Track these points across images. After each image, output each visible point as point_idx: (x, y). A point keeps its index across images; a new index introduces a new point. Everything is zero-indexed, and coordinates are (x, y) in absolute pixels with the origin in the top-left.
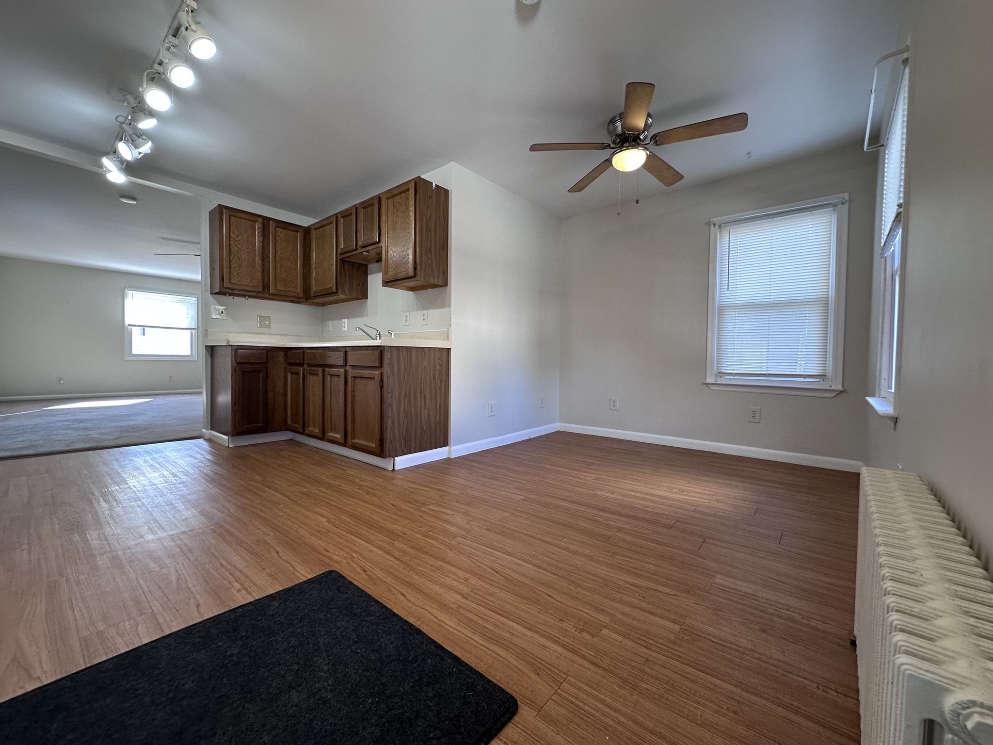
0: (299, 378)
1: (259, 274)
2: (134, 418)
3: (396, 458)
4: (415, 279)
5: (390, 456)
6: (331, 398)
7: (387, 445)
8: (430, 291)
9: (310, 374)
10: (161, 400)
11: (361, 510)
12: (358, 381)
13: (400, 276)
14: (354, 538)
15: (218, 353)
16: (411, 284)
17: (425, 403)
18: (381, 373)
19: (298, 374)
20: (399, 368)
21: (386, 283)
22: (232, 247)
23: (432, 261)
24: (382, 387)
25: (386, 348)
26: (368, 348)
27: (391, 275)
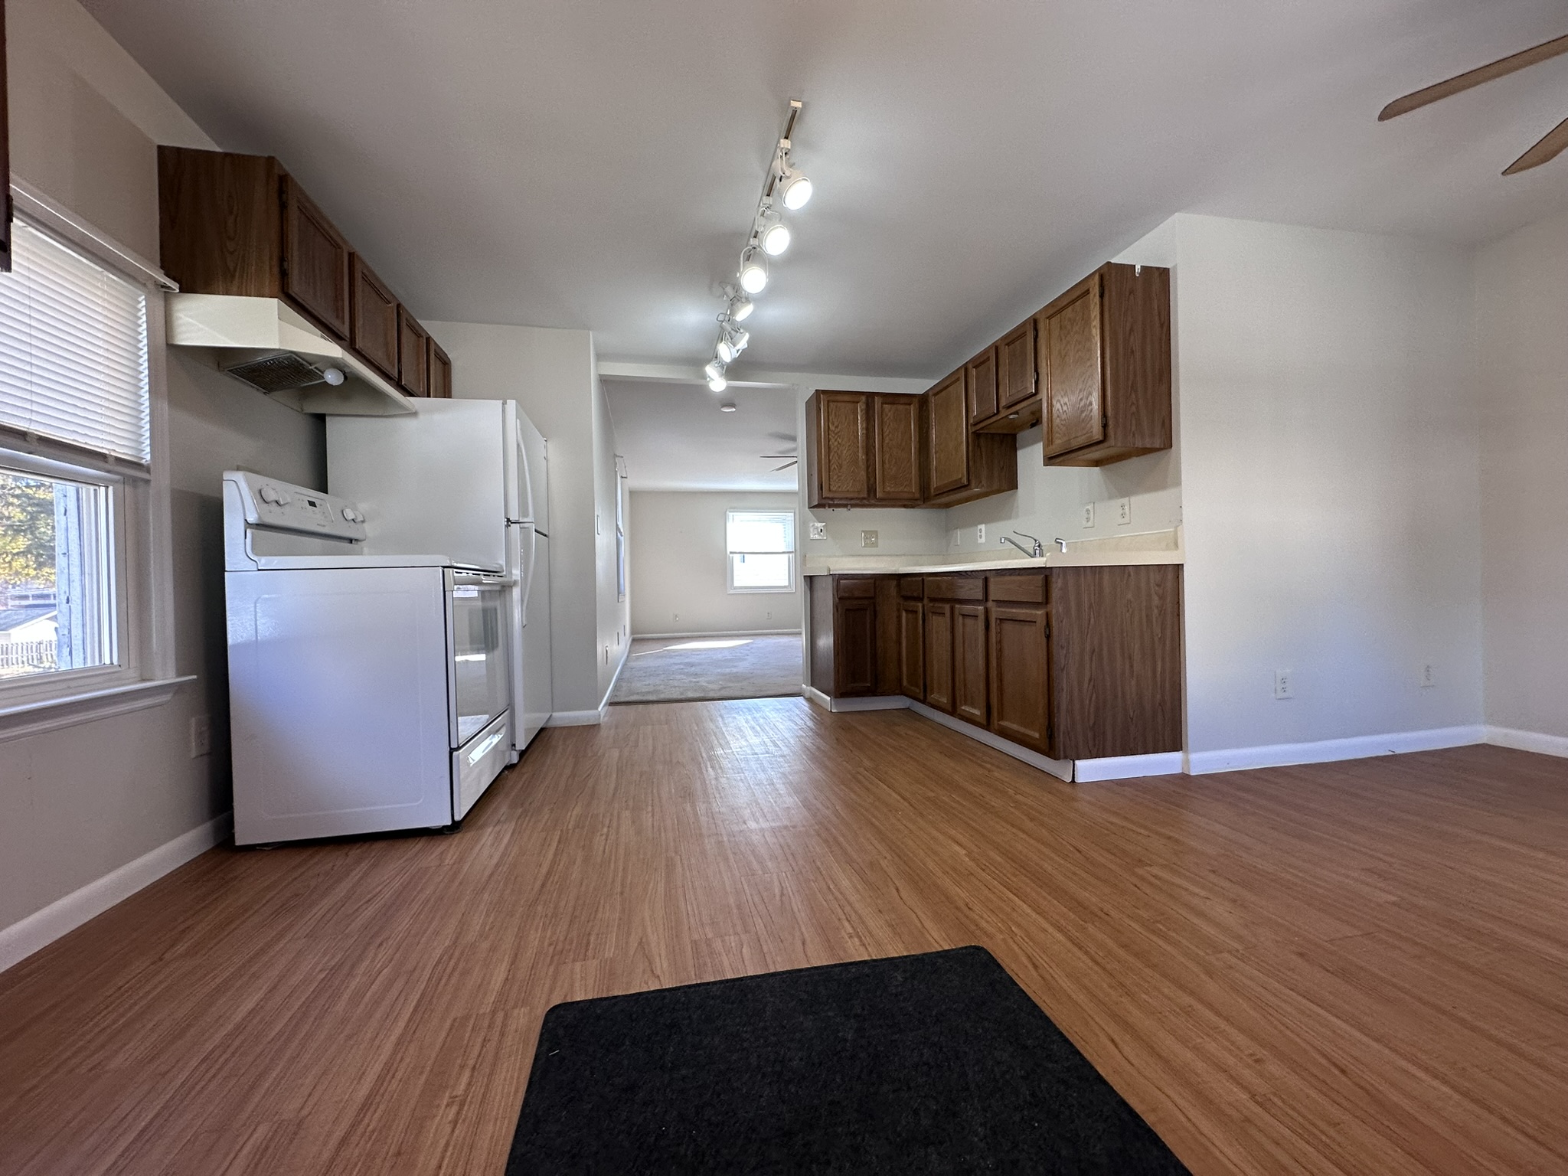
0: (917, 619)
1: (863, 473)
2: (735, 664)
3: (1077, 762)
4: (1106, 444)
5: (1066, 757)
6: (964, 651)
7: (1060, 738)
8: (1134, 463)
9: (933, 613)
10: (761, 642)
11: (1020, 848)
12: (1008, 627)
13: (1075, 444)
14: (1011, 896)
15: (818, 584)
16: (1096, 454)
17: (1132, 666)
18: (1047, 614)
19: (916, 612)
20: (1079, 604)
21: (1050, 460)
22: (830, 443)
23: (1137, 407)
24: (1048, 637)
25: (1054, 570)
26: (1022, 572)
27: (1059, 444)
